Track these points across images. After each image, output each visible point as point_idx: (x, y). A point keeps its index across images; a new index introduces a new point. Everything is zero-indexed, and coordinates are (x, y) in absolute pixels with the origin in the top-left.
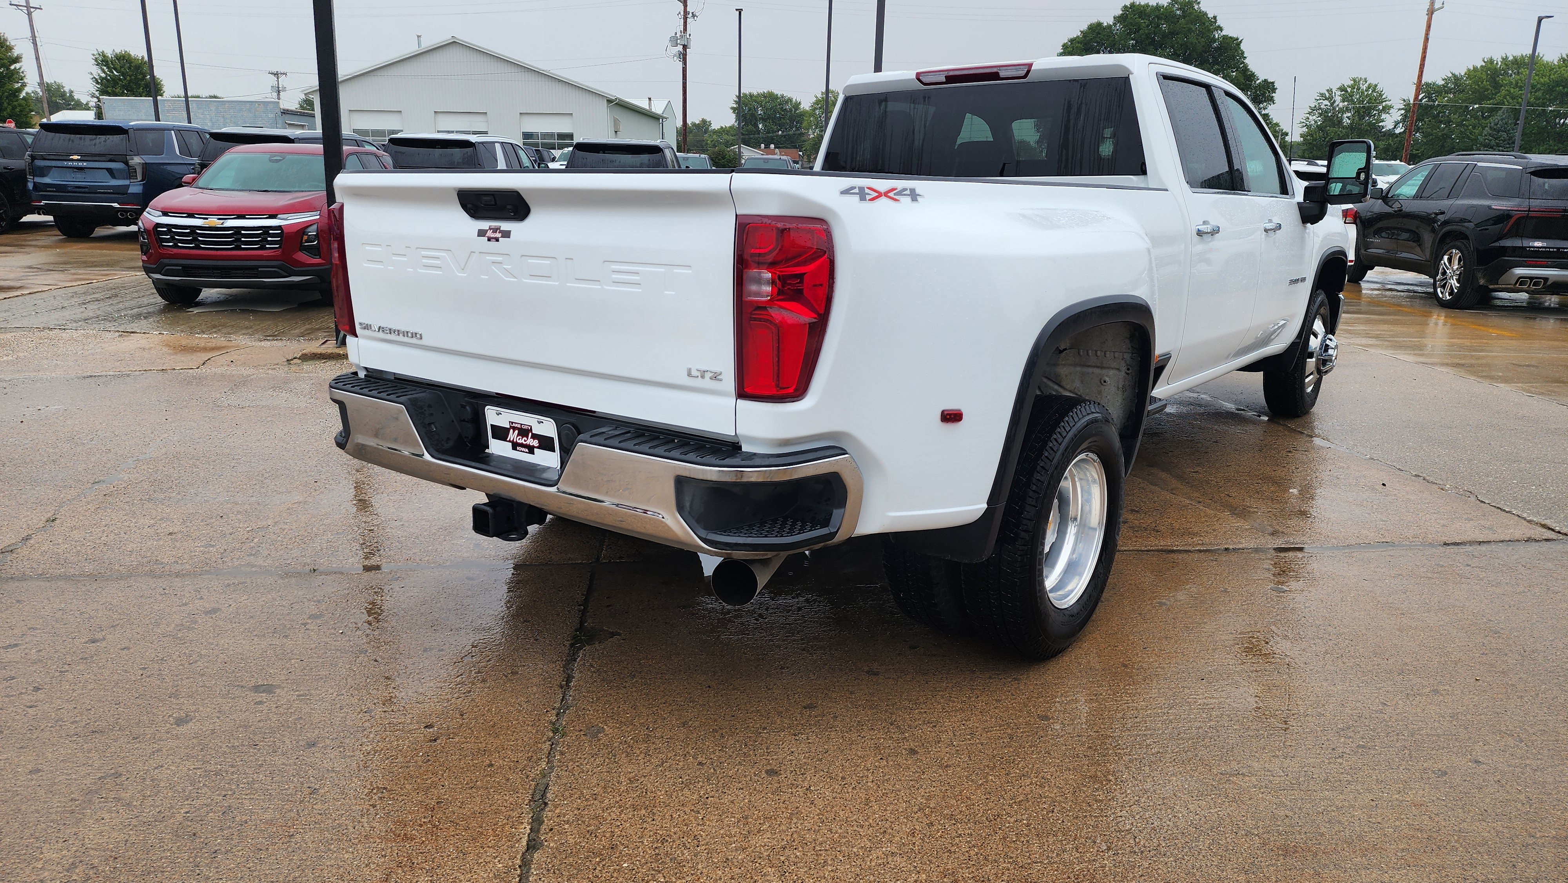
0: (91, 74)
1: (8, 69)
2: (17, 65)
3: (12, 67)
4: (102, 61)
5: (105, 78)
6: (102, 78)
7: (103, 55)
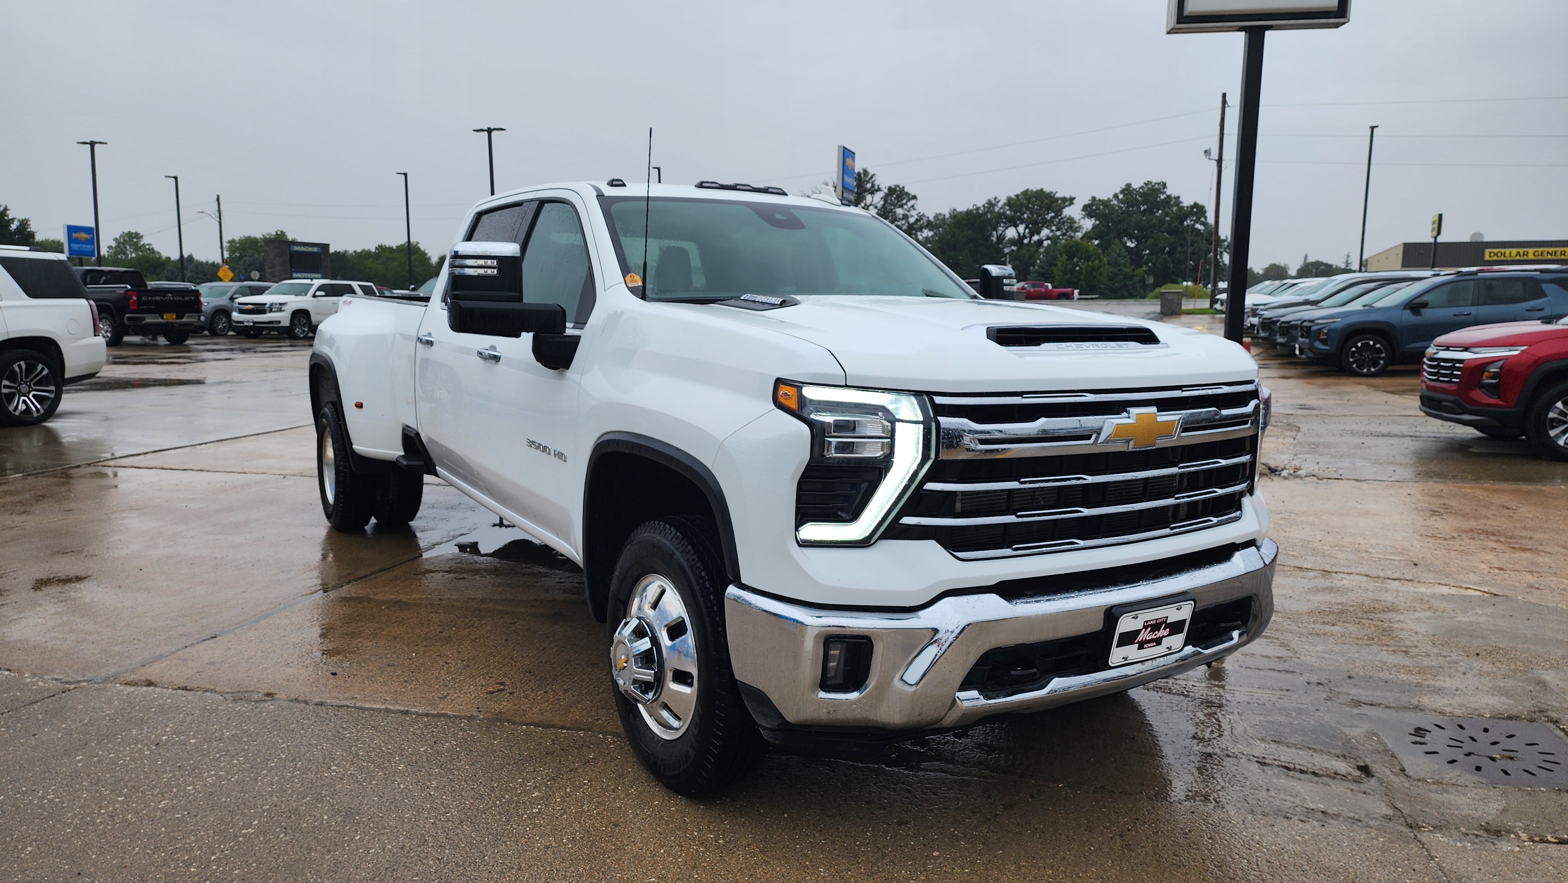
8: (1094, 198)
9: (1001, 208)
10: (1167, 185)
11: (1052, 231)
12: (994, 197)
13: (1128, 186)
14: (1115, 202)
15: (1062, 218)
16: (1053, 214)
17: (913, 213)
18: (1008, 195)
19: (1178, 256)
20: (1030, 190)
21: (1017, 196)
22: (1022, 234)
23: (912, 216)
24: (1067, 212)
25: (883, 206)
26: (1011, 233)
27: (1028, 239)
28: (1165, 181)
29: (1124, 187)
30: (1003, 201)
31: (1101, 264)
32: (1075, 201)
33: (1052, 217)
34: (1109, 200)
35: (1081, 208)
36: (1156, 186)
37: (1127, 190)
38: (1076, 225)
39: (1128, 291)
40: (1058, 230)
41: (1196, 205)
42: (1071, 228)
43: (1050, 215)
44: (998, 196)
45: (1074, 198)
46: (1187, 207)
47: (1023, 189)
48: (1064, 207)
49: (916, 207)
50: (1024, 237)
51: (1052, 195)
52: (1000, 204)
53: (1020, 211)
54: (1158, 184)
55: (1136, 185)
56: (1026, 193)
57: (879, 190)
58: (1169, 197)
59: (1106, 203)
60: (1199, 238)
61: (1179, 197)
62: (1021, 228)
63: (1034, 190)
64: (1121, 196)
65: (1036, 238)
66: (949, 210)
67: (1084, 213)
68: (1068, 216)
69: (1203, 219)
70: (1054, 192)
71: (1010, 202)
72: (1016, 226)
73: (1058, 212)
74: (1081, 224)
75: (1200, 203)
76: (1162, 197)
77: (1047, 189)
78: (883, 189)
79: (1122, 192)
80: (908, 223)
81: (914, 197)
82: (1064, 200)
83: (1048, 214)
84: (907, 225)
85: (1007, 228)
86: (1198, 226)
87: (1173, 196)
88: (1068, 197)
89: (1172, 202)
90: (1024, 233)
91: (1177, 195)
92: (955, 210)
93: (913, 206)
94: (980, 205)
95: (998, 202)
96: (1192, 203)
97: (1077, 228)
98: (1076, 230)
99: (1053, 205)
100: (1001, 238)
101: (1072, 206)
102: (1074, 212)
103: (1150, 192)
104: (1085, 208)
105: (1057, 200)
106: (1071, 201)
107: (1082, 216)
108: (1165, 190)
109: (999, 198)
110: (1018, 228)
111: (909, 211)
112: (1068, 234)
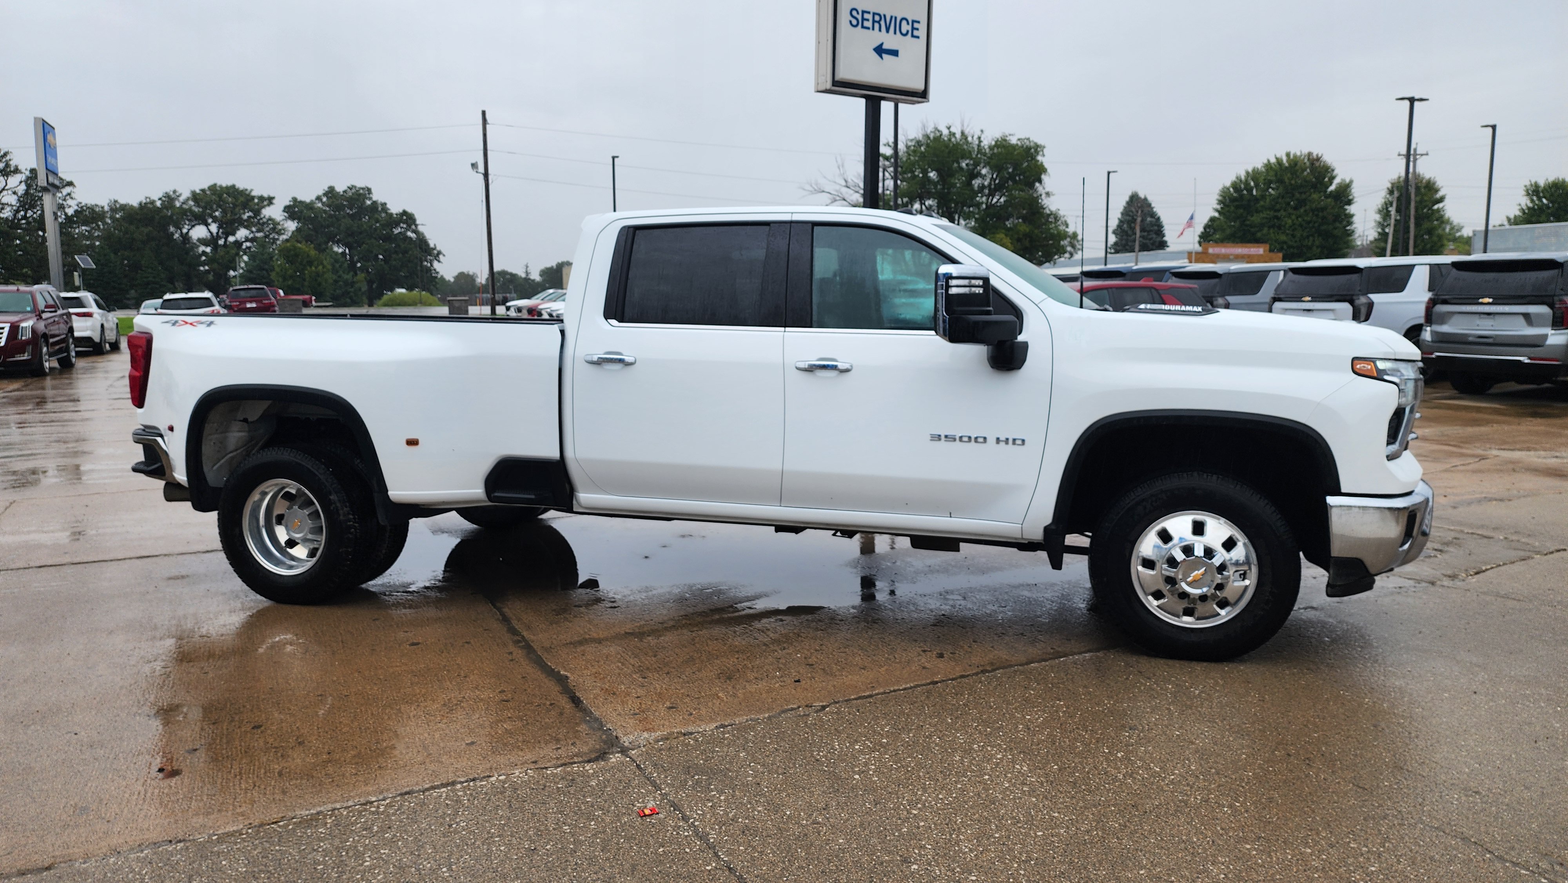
0: (1520, 205)
1: (1430, 209)
2: (1440, 205)
3: (1436, 207)
4: (1533, 191)
5: (1533, 208)
6: (1529, 208)
7: (1536, 185)
8: (295, 200)
9: (183, 203)
10: (373, 191)
11: (252, 232)
12: (172, 189)
13: (331, 190)
14: (320, 205)
15: (261, 219)
16: (250, 214)
17: (70, 202)
18: (193, 189)
19: (394, 263)
20: (218, 185)
21: (203, 191)
22: (215, 234)
23: (70, 207)
24: (267, 212)
25: (27, 193)
26: (199, 232)
27: (223, 240)
28: (369, 187)
29: (326, 189)
30: (185, 194)
31: (325, 270)
32: (274, 201)
33: (249, 217)
34: (312, 202)
35: (282, 208)
36: (361, 191)
37: (331, 192)
38: (280, 227)
39: (351, 298)
40: (258, 231)
41: (405, 213)
42: (274, 230)
43: (247, 214)
44: (177, 189)
45: (274, 198)
46: (397, 214)
47: (211, 183)
48: (264, 207)
49: (73, 195)
50: (218, 237)
51: (247, 192)
52: (182, 199)
53: (211, 208)
54: (363, 189)
55: (340, 188)
56: (213, 188)
57: (17, 171)
58: (375, 203)
59: (310, 206)
60: (413, 246)
61: (385, 204)
62: (214, 228)
63: (224, 185)
64: (324, 199)
65: (231, 239)
66: (108, 201)
67: (286, 214)
68: (267, 217)
69: (413, 227)
70: (249, 189)
71: (195, 196)
72: (207, 225)
73: (257, 212)
74: (286, 225)
75: (409, 210)
76: (368, 202)
77: (241, 186)
78: (23, 171)
79: (325, 194)
80: (66, 214)
81: (70, 184)
82: (261, 198)
83: (244, 213)
84: (63, 217)
85: (193, 226)
86: (409, 234)
87: (379, 202)
88: (266, 195)
89: (378, 209)
90: (217, 233)
91: (383, 202)
92: (116, 201)
93: (69, 194)
94: (155, 197)
95: (178, 196)
96: (401, 211)
97: (280, 230)
98: (279, 233)
99: (250, 204)
100: (186, 238)
101: (272, 207)
102: (274, 212)
103: (356, 197)
104: (287, 209)
105: (253, 198)
106: (270, 200)
107: (284, 218)
108: (371, 196)
109: (180, 191)
110: (210, 227)
111: (65, 200)
112: (271, 236)
